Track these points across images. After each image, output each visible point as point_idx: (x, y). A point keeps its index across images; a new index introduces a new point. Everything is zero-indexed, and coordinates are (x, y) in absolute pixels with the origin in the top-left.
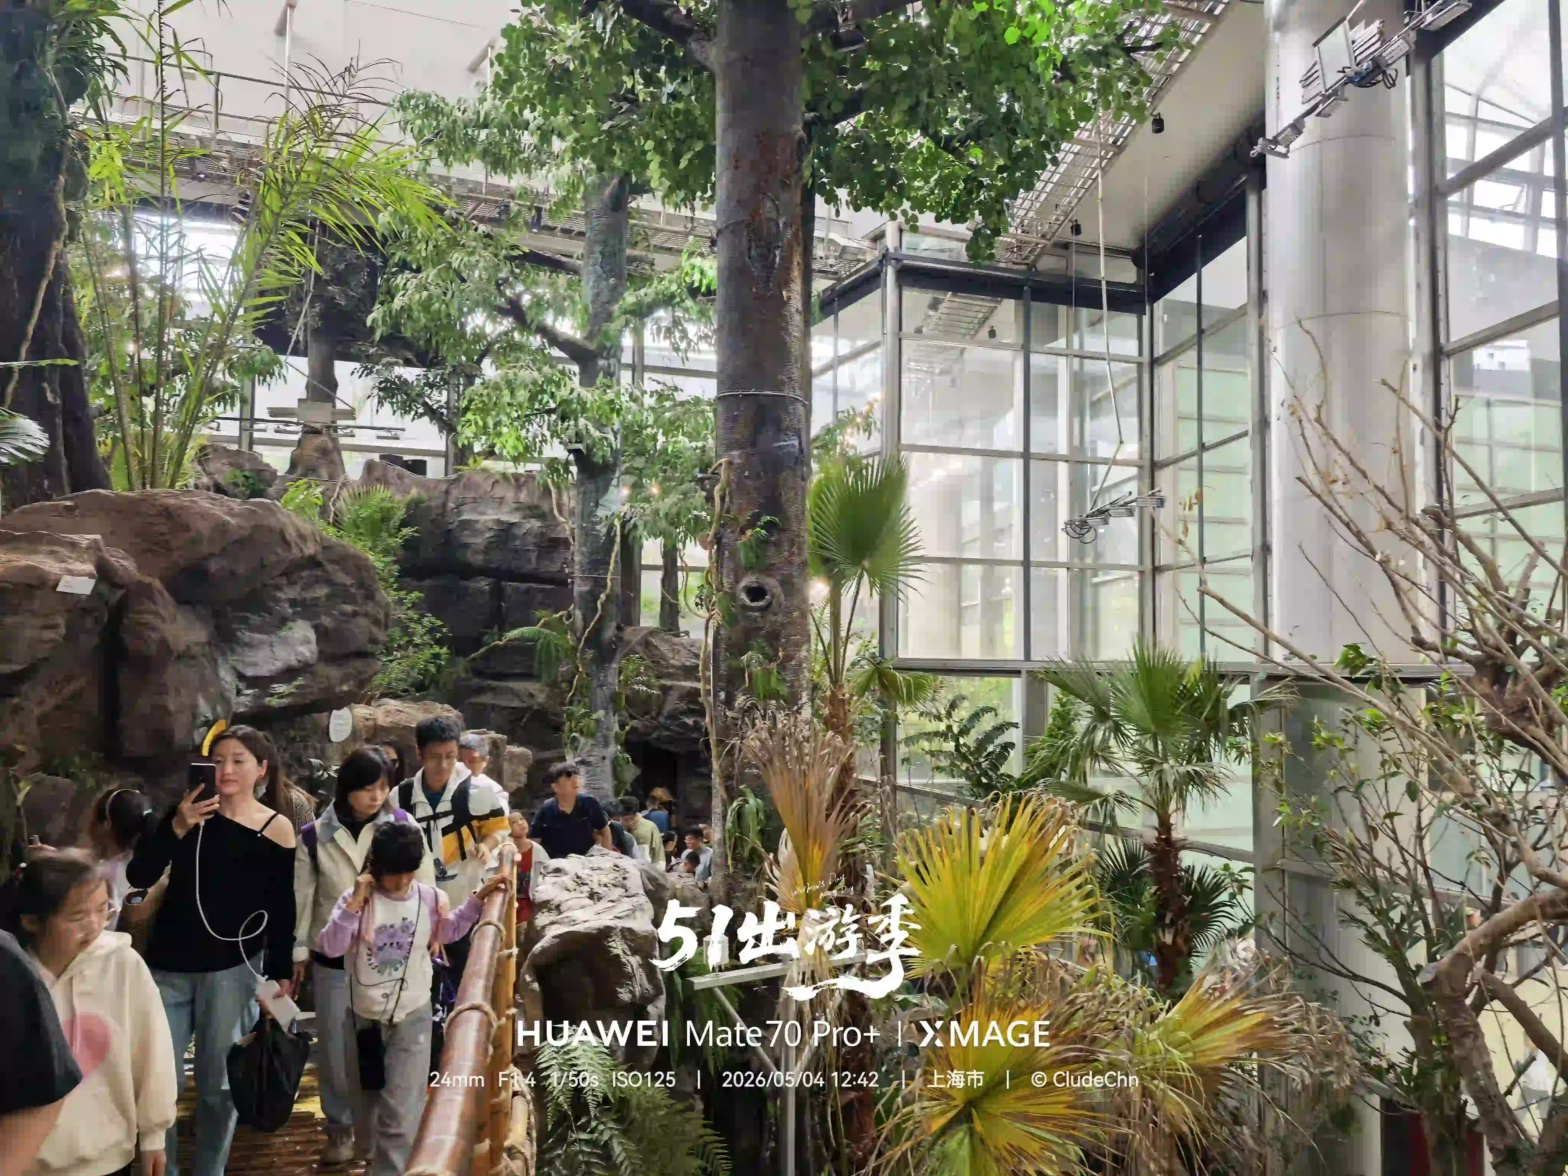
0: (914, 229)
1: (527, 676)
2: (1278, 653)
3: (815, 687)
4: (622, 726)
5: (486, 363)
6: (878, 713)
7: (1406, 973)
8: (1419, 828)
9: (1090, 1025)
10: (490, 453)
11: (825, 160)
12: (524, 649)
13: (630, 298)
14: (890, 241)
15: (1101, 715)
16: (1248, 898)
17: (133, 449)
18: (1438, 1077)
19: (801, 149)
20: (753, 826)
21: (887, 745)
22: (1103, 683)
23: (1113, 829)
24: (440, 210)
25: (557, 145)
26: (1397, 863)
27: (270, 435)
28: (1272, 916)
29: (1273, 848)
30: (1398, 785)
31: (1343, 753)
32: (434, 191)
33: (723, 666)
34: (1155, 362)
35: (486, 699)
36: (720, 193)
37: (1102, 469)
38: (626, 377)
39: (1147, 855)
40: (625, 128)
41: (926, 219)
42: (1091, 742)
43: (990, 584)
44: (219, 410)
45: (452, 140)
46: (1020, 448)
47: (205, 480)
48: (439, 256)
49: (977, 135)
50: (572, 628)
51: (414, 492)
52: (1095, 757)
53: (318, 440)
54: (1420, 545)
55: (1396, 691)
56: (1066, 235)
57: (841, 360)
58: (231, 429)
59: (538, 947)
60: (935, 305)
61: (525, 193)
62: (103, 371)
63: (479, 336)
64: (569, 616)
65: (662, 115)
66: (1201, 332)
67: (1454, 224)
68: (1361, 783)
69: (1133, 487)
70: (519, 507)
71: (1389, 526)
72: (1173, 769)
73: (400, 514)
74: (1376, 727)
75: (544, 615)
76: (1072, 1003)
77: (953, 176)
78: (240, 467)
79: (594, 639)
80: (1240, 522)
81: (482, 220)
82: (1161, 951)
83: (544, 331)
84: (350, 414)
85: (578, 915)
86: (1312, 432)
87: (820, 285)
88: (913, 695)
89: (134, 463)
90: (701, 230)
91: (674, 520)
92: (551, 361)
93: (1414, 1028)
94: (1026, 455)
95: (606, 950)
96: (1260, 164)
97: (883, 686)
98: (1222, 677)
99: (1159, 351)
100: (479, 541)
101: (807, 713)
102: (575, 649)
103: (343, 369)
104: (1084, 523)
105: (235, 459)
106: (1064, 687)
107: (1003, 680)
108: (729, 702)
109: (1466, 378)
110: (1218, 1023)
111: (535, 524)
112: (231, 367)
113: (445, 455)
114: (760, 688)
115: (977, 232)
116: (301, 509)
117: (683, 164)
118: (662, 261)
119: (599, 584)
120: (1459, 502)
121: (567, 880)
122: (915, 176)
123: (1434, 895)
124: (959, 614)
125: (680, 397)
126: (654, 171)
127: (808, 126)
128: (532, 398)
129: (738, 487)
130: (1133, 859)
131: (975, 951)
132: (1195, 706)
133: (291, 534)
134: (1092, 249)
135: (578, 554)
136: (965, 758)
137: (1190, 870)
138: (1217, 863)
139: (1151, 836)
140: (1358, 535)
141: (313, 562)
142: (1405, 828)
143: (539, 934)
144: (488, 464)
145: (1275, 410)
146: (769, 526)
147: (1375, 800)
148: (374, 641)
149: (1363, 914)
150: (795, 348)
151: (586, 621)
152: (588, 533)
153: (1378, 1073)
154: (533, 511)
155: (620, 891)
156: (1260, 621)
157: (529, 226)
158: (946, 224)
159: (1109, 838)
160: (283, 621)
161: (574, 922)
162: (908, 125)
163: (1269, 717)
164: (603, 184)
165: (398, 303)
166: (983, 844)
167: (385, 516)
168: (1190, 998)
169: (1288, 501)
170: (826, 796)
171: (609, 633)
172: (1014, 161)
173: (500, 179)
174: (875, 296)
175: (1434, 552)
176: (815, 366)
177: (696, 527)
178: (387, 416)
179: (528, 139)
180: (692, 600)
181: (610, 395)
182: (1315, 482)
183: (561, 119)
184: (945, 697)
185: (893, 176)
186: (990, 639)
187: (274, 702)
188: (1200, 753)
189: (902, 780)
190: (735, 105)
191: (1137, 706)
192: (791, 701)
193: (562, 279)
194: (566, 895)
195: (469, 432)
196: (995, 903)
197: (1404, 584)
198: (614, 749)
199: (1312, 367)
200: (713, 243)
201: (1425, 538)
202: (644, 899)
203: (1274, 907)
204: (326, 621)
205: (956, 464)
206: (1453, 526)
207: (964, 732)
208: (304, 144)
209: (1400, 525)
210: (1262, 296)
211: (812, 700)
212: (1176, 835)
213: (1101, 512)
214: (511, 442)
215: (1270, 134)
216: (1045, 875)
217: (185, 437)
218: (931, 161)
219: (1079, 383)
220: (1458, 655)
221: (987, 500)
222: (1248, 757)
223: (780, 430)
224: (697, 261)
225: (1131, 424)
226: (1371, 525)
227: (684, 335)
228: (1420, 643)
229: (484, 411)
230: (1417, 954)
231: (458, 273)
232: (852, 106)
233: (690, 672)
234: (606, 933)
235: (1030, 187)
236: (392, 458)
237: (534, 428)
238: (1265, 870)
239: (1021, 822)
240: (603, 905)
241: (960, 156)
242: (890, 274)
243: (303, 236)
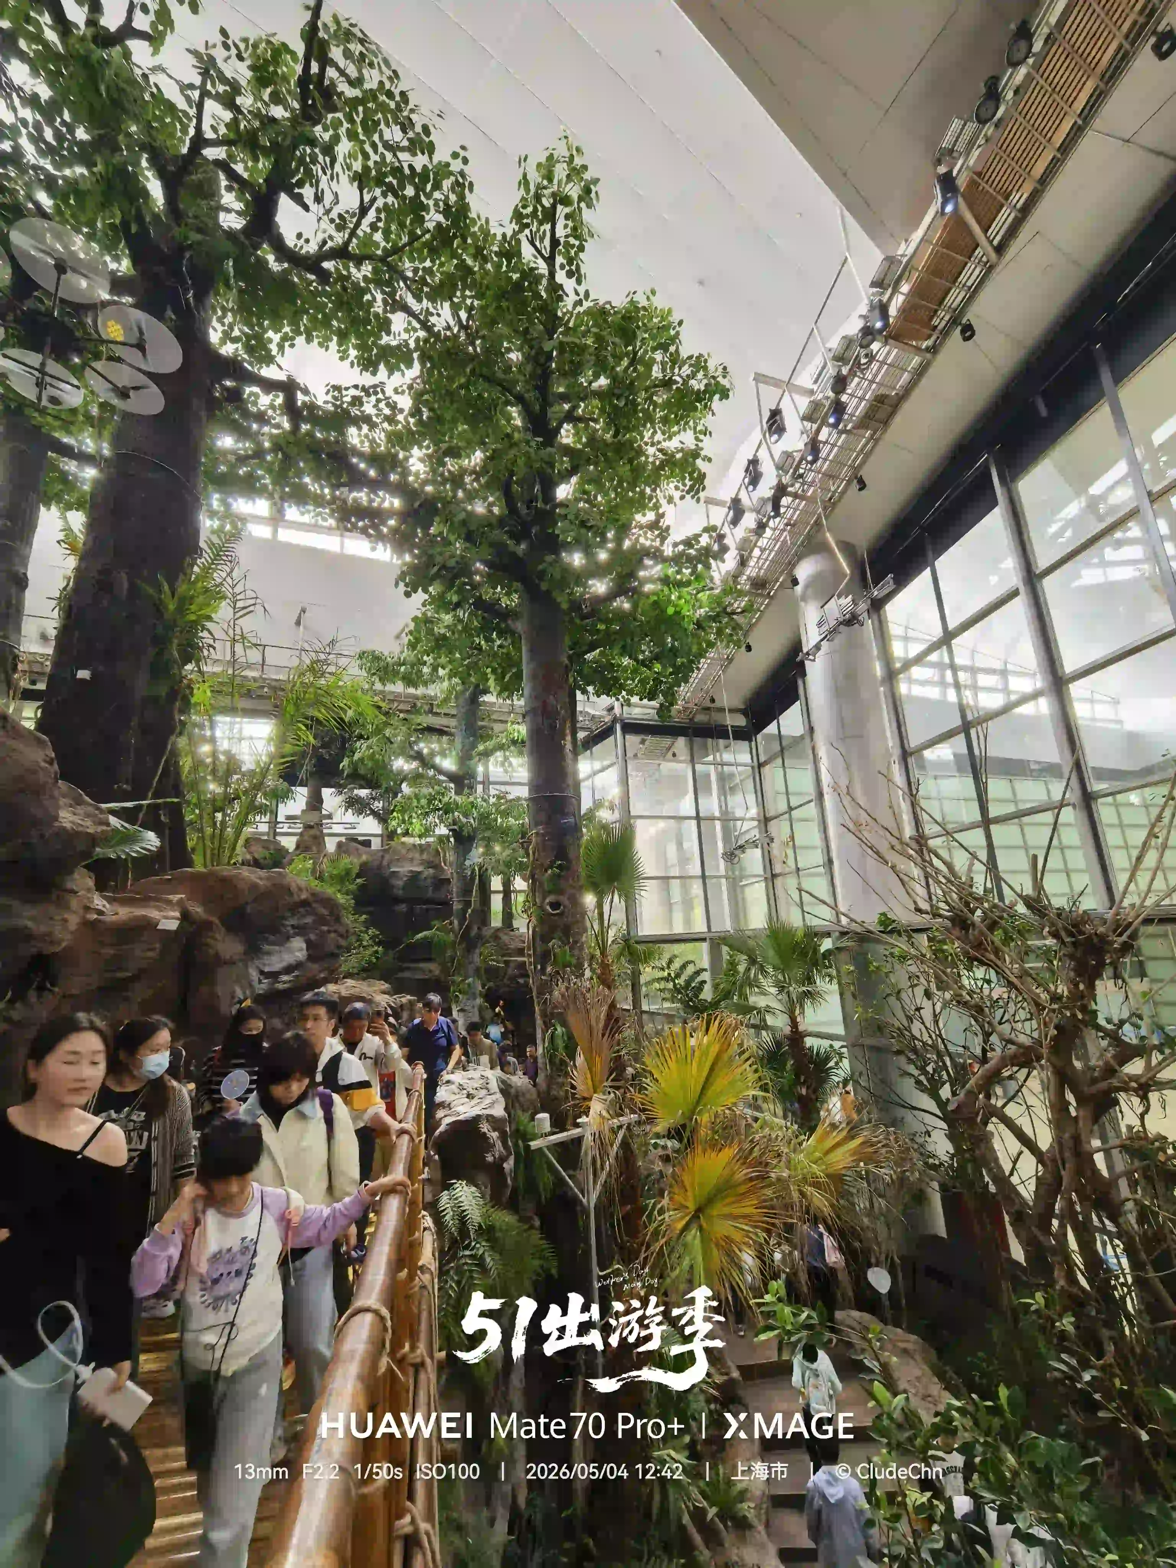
0: (629, 705)
1: (429, 960)
2: (844, 920)
3: (592, 957)
4: (483, 986)
5: (404, 785)
6: (628, 969)
7: (942, 1104)
8: (935, 1016)
9: (763, 1153)
10: (406, 833)
11: (580, 673)
12: (427, 944)
13: (481, 747)
14: (617, 710)
15: (752, 961)
16: (846, 1063)
17: (208, 843)
18: (970, 1168)
19: (567, 669)
20: (560, 1044)
21: (635, 987)
22: (751, 943)
23: (766, 1027)
24: (379, 708)
25: (441, 672)
26: (926, 1038)
27: (285, 830)
28: (861, 1074)
29: (856, 1031)
30: (919, 991)
31: (887, 975)
32: (376, 699)
33: (539, 950)
34: (760, 765)
35: (407, 974)
36: (526, 692)
37: (739, 823)
38: (480, 788)
39: (787, 1042)
40: (476, 663)
41: (635, 699)
42: (748, 977)
43: (685, 890)
44: (258, 818)
45: (386, 673)
46: (694, 814)
47: (248, 857)
48: (378, 731)
49: (657, 658)
50: (452, 930)
51: (364, 858)
52: (751, 986)
53: (312, 832)
54: (910, 857)
55: (910, 937)
56: (708, 704)
57: (595, 773)
58: (264, 828)
59: (437, 1132)
60: (643, 742)
61: (424, 697)
62: (194, 800)
63: (400, 772)
64: (451, 923)
65: (495, 655)
66: (782, 750)
67: (903, 688)
68: (899, 992)
69: (756, 832)
70: (423, 862)
71: (893, 847)
72: (795, 989)
73: (356, 870)
74: (903, 958)
75: (437, 924)
76: (752, 1141)
77: (647, 678)
78: (267, 849)
79: (465, 936)
80: (815, 848)
81: (401, 711)
82: (800, 1099)
83: (434, 767)
84: (330, 817)
85: (461, 1109)
86: (847, 800)
87: (581, 735)
88: (647, 957)
89: (208, 852)
90: (518, 710)
91: (508, 865)
92: (439, 783)
93: (951, 1137)
94: (698, 818)
95: (477, 1130)
96: (802, 665)
97: (630, 954)
98: (816, 935)
99: (762, 759)
100: (400, 883)
101: (588, 973)
102: (454, 942)
103: (326, 792)
104: (732, 854)
105: (266, 845)
106: (731, 947)
107: (697, 944)
108: (543, 969)
109: (922, 766)
110: (838, 1145)
111: (431, 871)
112: (265, 795)
113: (381, 836)
114: (560, 960)
115: (661, 705)
116: (299, 874)
117: (507, 678)
118: (497, 727)
119: (468, 904)
120: (927, 832)
121: (453, 1087)
122: (627, 679)
123: (950, 1055)
124: (670, 906)
125: (509, 797)
126: (491, 683)
127: (570, 658)
128: (430, 802)
129: (542, 847)
130: (778, 1044)
131: (693, 1113)
132: (803, 954)
133: (294, 887)
134: (722, 710)
135: (455, 887)
136: (679, 992)
137: (811, 1049)
138: (826, 1043)
139: (787, 1030)
140: (877, 853)
141: (305, 903)
142: (927, 1014)
143: (438, 1124)
144: (404, 839)
145: (826, 790)
146: (560, 867)
147: (908, 1001)
148: (339, 947)
149: (912, 1069)
150: (570, 769)
151: (461, 925)
152: (462, 877)
153: (934, 1167)
154: (430, 865)
155: (484, 1092)
156: (832, 904)
157: (426, 713)
158: (645, 701)
159: (764, 1033)
160: (288, 938)
161: (459, 1114)
162: (622, 655)
163: (843, 956)
164: (466, 690)
165: (357, 756)
166: (692, 1042)
167: (348, 872)
168: (819, 1130)
169: (840, 836)
170: (601, 1024)
171: (474, 931)
172: (677, 670)
173: (411, 690)
174: (612, 738)
175: (919, 859)
176: (582, 776)
177: (521, 867)
178: (350, 816)
179: (426, 670)
180: (520, 908)
181: (471, 799)
182: (851, 826)
183: (443, 660)
184: (666, 957)
185: (616, 679)
186: (688, 921)
187: (280, 986)
188: (810, 980)
189: (645, 1007)
190: (532, 650)
191: (771, 953)
192: (579, 966)
193: (445, 738)
194: (453, 1097)
195: (394, 823)
196: (702, 1079)
197: (906, 879)
198: (479, 1001)
199: (842, 764)
200: (524, 716)
201: (912, 852)
202: (499, 1095)
203: (861, 1068)
204: (312, 937)
205: (661, 824)
206: (926, 845)
207: (678, 976)
208: (309, 678)
209: (898, 847)
210: (811, 730)
211: (590, 965)
212: (801, 1028)
213: (741, 847)
214: (418, 826)
215: (805, 650)
216: (731, 1059)
217: (238, 833)
218: (635, 671)
219: (722, 779)
220: (940, 916)
221: (680, 844)
222: (835, 981)
223: (565, 815)
224: (516, 726)
225: (751, 799)
226: (884, 848)
227: (510, 764)
228: (918, 910)
229: (403, 811)
230: (945, 1092)
231: (388, 739)
232: (592, 649)
233: (520, 952)
234: (477, 1119)
235: (686, 682)
236: (352, 839)
237: (430, 819)
238: (854, 1045)
239: (714, 1028)
240: (475, 1101)
241: (650, 668)
242: (618, 727)
243: (306, 726)
